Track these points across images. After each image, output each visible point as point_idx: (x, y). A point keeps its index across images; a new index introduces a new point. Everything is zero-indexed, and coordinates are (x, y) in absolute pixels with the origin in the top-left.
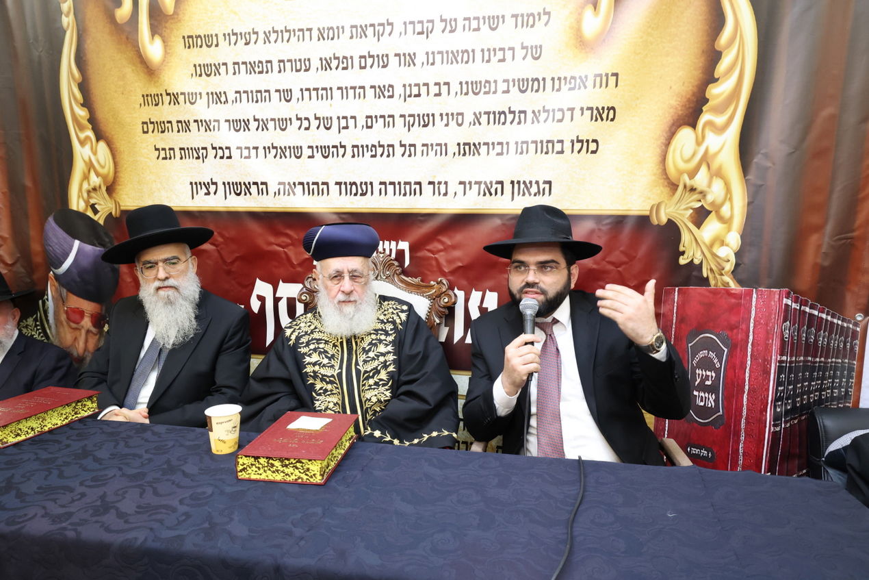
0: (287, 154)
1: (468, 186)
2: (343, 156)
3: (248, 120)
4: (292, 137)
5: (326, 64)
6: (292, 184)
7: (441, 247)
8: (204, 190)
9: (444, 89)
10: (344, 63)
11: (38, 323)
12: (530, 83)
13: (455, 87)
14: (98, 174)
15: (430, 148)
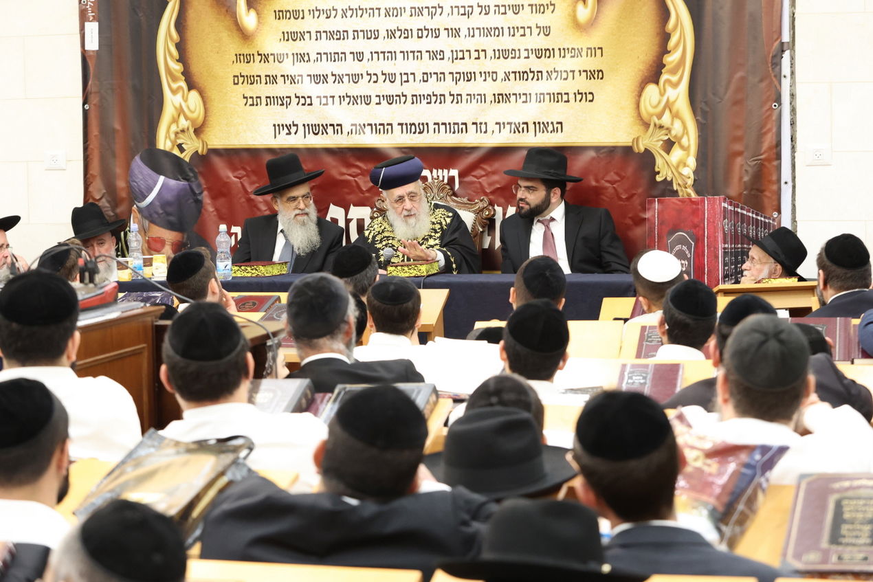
0: (359, 101)
1: (502, 126)
2: (404, 103)
3: (327, 75)
4: (363, 88)
5: (391, 34)
6: (362, 125)
7: (483, 173)
8: (286, 131)
9: (482, 54)
10: (406, 34)
11: (119, 253)
12: (544, 52)
13: (490, 53)
14: (187, 118)
15: (473, 97)
